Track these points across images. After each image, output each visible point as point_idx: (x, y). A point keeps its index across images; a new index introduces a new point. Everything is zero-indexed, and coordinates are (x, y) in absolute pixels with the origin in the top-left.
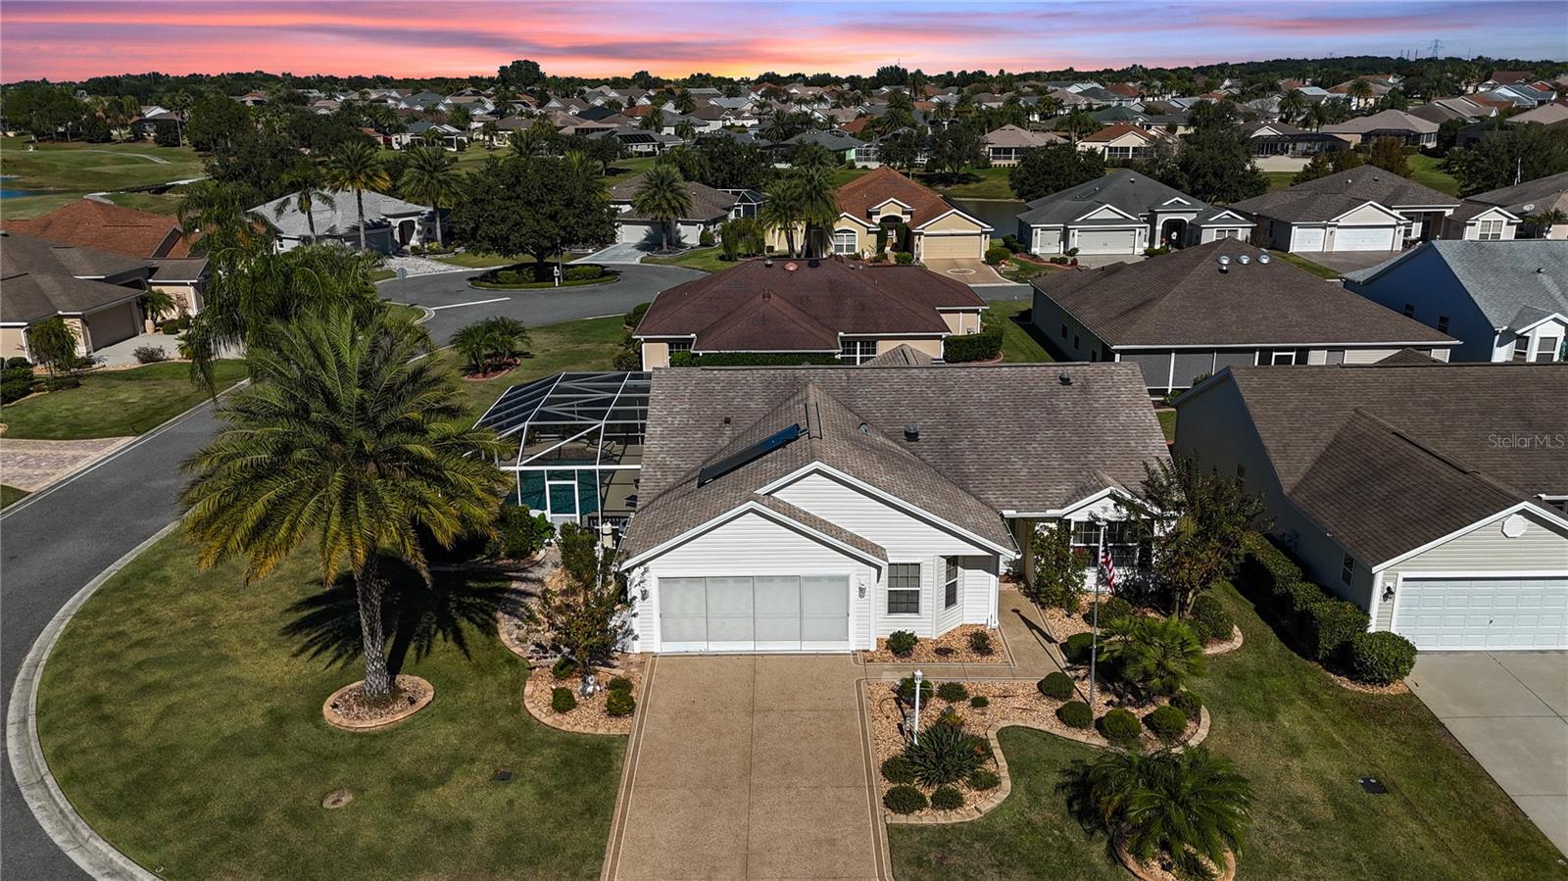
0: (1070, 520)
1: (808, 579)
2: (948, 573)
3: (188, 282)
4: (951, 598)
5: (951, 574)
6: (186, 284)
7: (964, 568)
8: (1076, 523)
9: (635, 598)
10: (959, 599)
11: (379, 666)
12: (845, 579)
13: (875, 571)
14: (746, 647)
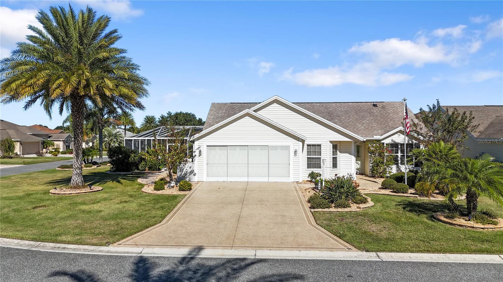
0: (383, 143)
1: (272, 147)
2: (333, 152)
3: (61, 140)
4: (335, 165)
5: (334, 153)
7: (340, 152)
8: (386, 144)
9: (195, 155)
10: (338, 165)
12: (287, 148)
13: (301, 144)
14: (245, 179)
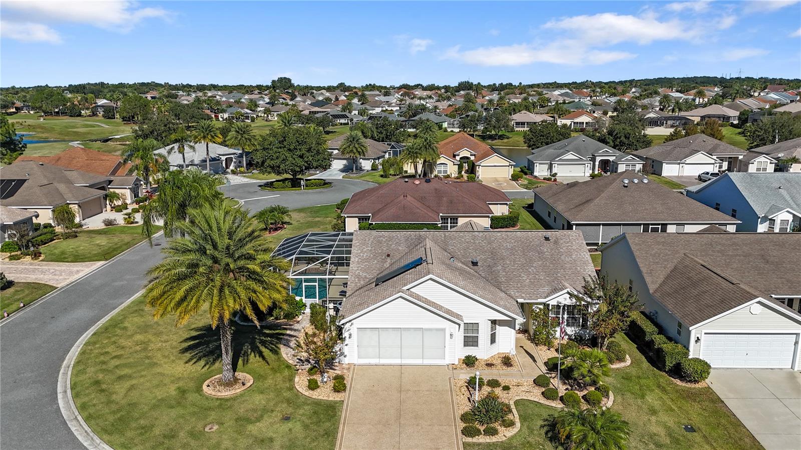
0: (549, 304)
1: (427, 329)
2: (492, 328)
3: (127, 187)
4: (493, 340)
6: (126, 188)
7: (499, 326)
9: (346, 337)
10: (497, 340)
11: (229, 367)
12: (444, 330)
13: (457, 326)
14: (398, 361)
